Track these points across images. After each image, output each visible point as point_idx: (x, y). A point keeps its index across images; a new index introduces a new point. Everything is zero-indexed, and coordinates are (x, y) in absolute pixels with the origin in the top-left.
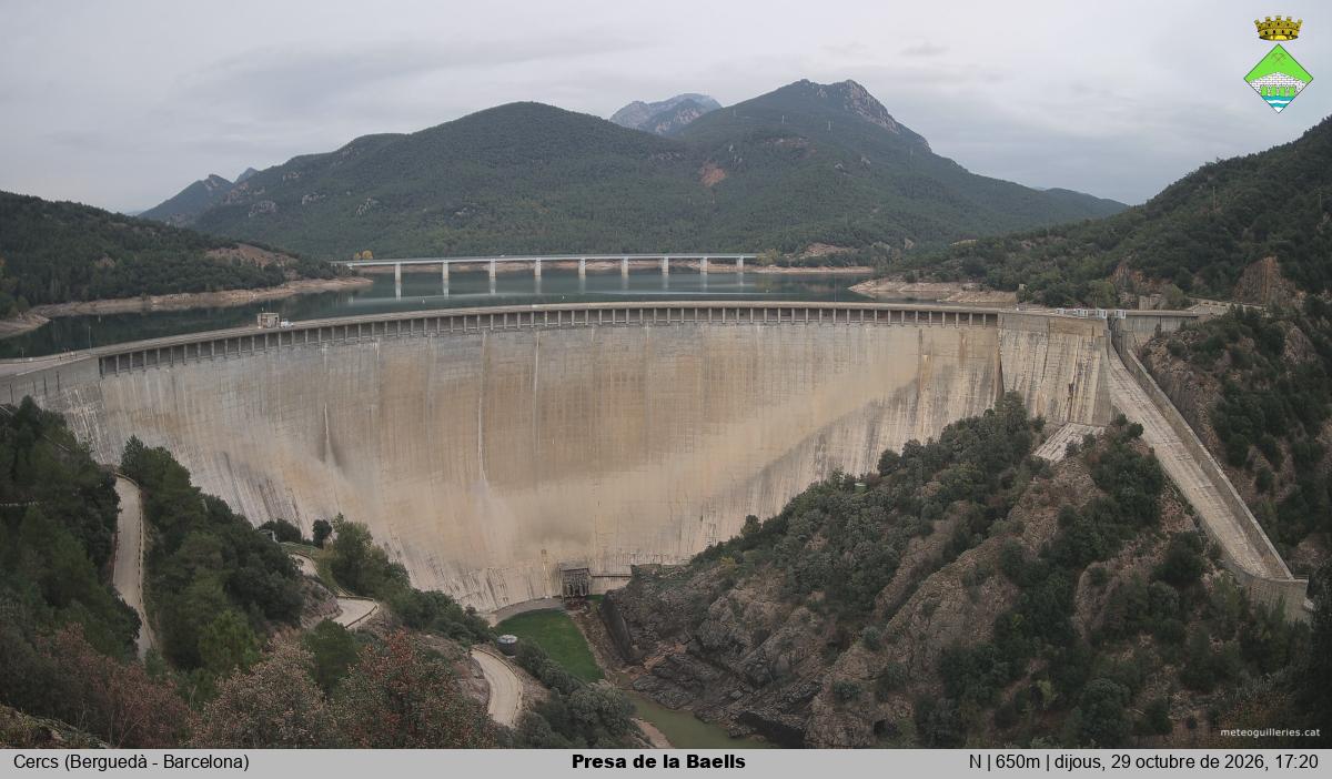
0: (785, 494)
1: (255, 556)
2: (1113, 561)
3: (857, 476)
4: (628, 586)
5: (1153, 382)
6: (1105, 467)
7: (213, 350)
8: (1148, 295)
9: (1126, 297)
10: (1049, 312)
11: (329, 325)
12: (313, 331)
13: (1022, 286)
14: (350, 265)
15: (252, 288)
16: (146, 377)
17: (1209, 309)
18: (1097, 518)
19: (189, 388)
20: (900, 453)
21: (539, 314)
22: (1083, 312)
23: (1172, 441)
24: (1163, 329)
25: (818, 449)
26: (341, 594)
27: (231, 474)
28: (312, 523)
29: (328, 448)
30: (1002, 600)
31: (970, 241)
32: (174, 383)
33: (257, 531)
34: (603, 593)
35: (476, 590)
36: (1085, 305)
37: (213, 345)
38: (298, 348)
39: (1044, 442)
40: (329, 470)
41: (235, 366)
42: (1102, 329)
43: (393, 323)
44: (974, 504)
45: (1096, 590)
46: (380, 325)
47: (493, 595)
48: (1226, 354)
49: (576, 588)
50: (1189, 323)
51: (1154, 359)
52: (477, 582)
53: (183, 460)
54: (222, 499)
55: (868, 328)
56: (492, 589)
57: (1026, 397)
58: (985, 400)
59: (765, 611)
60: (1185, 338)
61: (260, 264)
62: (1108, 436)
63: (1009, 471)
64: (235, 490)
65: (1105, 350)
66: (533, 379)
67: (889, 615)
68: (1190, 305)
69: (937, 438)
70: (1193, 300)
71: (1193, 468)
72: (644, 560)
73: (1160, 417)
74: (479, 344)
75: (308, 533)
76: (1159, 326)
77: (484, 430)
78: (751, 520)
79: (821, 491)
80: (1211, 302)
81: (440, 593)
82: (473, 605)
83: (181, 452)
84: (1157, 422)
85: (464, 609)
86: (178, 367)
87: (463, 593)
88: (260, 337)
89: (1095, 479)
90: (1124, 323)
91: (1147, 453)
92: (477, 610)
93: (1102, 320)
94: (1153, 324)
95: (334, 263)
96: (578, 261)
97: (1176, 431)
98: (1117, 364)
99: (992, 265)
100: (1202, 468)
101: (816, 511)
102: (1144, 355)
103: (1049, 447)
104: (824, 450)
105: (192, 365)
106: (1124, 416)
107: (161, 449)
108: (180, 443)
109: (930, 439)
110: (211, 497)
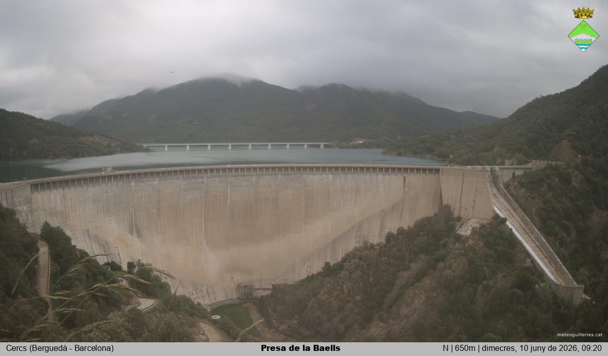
0: (342, 252)
1: (101, 277)
2: (494, 280)
3: (375, 243)
4: (271, 293)
5: (511, 198)
6: (490, 237)
7: (82, 183)
8: (509, 159)
9: (499, 160)
10: (463, 167)
11: (135, 173)
12: (128, 175)
13: (451, 156)
14: (144, 145)
15: (100, 155)
16: (52, 194)
17: (536, 165)
18: (486, 261)
19: (71, 199)
20: (395, 233)
21: (230, 169)
22: (479, 167)
23: (520, 225)
24: (516, 174)
25: (357, 231)
26: (140, 296)
27: (90, 240)
28: (127, 263)
29: (134, 229)
30: (443, 299)
31: (427, 136)
32: (64, 197)
33: (101, 266)
34: (260, 296)
35: (202, 295)
36: (480, 164)
37: (82, 180)
38: (120, 183)
39: (460, 227)
40: (135, 239)
41: (92, 191)
42: (488, 175)
43: (163, 173)
44: (430, 255)
45: (486, 294)
46: (158, 173)
47: (209, 297)
48: (545, 185)
49: (247, 294)
50: (528, 171)
51: (512, 188)
52: (202, 291)
53: (68, 233)
54: (86, 251)
55: (380, 176)
56: (208, 295)
57: (453, 207)
58: (434, 208)
59: (334, 305)
60: (526, 178)
61: (104, 144)
62: (490, 224)
63: (446, 240)
64: (92, 247)
65: (489, 184)
66: (227, 199)
67: (390, 306)
68: (529, 163)
69: (412, 226)
70: (530, 161)
71: (530, 236)
72: (277, 282)
73: (514, 214)
74: (203, 183)
75: (125, 267)
76: (514, 173)
77: (205, 222)
78: (327, 264)
79: (359, 251)
80: (538, 161)
81: (185, 296)
82: (200, 302)
83: (68, 229)
84: (513, 216)
85: (196, 303)
86: (66, 190)
87: (195, 295)
88: (103, 177)
89: (485, 243)
90: (498, 172)
91: (509, 231)
92: (202, 303)
93: (488, 171)
94: (511, 172)
95: (138, 145)
96: (248, 145)
97: (522, 220)
98: (495, 191)
99: (437, 147)
100: (534, 237)
101: (357, 260)
102: (507, 186)
103: (463, 229)
104: (360, 232)
105: (73, 190)
106: (498, 214)
107: (58, 227)
108: (68, 225)
109: (409, 226)
110: (81, 250)
